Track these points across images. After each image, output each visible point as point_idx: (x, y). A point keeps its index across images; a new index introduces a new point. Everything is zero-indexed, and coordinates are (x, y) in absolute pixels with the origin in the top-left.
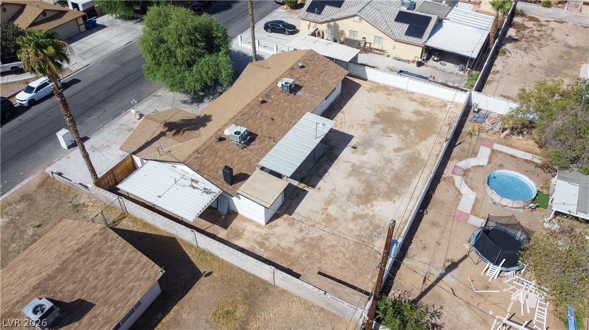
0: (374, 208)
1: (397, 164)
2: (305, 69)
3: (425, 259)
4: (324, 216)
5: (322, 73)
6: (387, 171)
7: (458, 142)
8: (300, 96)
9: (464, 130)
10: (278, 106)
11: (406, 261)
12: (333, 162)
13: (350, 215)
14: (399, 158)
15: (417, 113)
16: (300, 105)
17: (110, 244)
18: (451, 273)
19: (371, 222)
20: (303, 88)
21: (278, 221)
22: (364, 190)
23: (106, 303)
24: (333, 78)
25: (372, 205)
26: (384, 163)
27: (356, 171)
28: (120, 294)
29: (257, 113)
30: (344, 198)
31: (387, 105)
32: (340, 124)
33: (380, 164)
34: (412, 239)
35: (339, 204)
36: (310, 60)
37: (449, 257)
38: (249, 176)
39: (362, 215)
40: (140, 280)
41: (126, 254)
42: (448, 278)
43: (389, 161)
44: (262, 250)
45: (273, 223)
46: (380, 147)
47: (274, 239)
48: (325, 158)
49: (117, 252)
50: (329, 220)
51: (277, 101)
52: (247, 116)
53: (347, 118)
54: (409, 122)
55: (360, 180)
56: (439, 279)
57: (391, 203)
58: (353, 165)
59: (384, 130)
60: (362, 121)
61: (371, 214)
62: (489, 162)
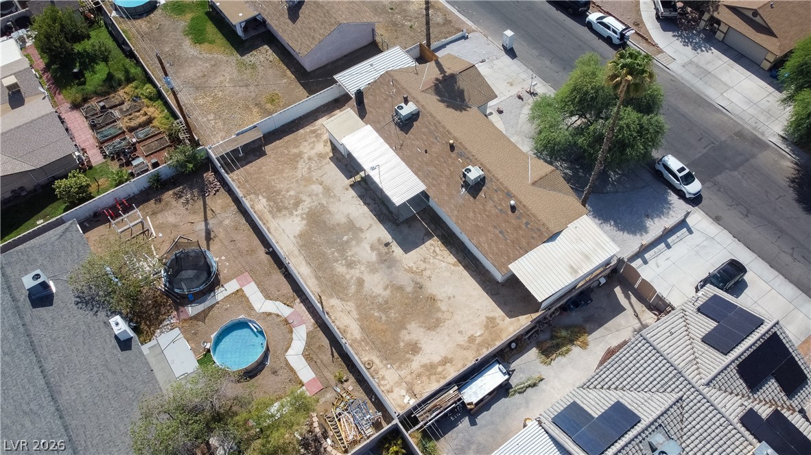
0: (299, 218)
1: (340, 269)
2: (510, 212)
3: (227, 222)
4: (314, 179)
5: (501, 232)
6: (336, 254)
7: (336, 354)
8: (459, 192)
9: (352, 379)
10: (445, 162)
11: (234, 208)
12: (375, 215)
13: (304, 198)
14: (348, 277)
15: (415, 348)
16: (444, 187)
17: (328, 27)
18: (204, 231)
19: (286, 208)
20: (472, 199)
21: (329, 148)
22: (324, 223)
23: (294, 29)
24: (489, 245)
25: (303, 219)
26: (349, 258)
27: (352, 227)
28: (296, 36)
29: (436, 138)
30: (325, 203)
31: (447, 322)
32: (434, 251)
33: (349, 254)
34: (249, 224)
35: (321, 196)
36: (527, 224)
37: (216, 239)
38: (362, 120)
39: (298, 206)
40: (301, 45)
41: (319, 37)
42: (202, 226)
43: (350, 265)
44: (308, 130)
45: (329, 144)
46: (373, 269)
47: (313, 140)
48: (385, 211)
49: (321, 32)
50: (308, 180)
51: (453, 163)
52: (433, 128)
53: (443, 264)
54: (402, 326)
55: (338, 225)
56: (206, 220)
57: (296, 235)
58: (361, 230)
59: (400, 288)
60: (430, 277)
61: (295, 213)
62: (287, 364)
